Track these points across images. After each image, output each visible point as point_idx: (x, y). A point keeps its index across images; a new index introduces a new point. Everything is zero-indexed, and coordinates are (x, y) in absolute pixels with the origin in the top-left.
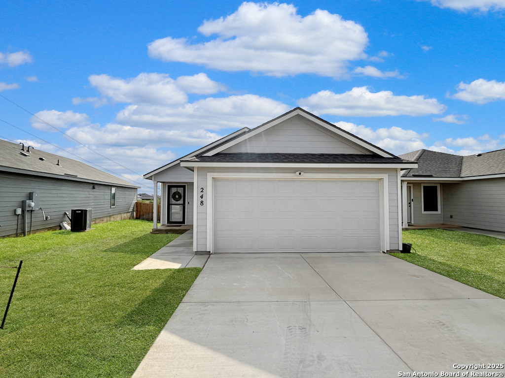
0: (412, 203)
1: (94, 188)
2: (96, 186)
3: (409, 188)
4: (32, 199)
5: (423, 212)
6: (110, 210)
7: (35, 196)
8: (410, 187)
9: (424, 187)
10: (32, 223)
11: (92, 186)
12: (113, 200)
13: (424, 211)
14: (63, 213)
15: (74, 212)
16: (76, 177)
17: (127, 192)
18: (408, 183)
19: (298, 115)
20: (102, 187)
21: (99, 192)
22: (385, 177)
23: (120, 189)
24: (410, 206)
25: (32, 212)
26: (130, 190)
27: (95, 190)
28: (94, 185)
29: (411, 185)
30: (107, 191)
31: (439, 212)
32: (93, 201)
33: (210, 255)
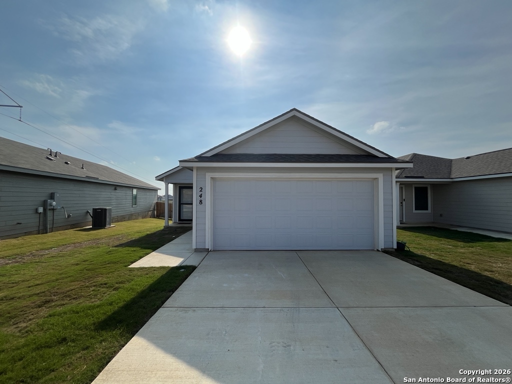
0: (404, 202)
1: (115, 189)
2: (118, 188)
3: (401, 189)
4: (54, 199)
5: (414, 211)
6: (132, 209)
7: (57, 196)
8: (402, 187)
9: (415, 188)
10: (54, 221)
11: (113, 188)
12: (135, 200)
13: (416, 210)
14: (85, 211)
15: (95, 210)
16: (97, 179)
17: (148, 193)
18: (400, 184)
19: (294, 116)
20: (124, 188)
21: (120, 193)
22: (380, 176)
23: (141, 190)
24: (402, 206)
25: (55, 211)
26: (151, 191)
27: (117, 191)
28: (116, 187)
29: (403, 186)
30: (129, 192)
31: (429, 211)
32: (114, 201)
33: (209, 252)
